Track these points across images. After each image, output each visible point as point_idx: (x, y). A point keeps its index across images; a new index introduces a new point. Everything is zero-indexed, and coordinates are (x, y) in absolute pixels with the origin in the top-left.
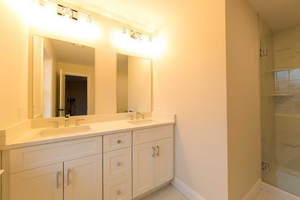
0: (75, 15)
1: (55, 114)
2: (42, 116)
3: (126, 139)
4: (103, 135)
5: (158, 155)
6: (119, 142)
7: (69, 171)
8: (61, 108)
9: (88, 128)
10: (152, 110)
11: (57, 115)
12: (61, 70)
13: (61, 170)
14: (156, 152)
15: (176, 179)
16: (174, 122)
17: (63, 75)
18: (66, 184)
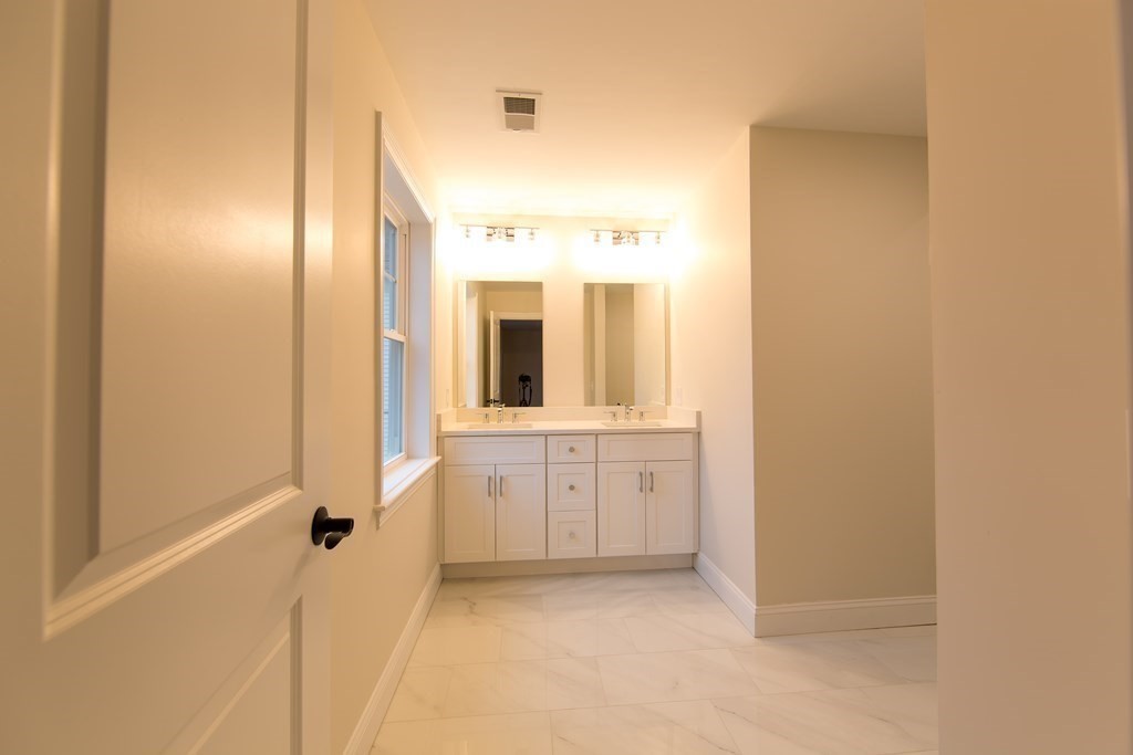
0: (510, 232)
1: (482, 403)
2: (465, 406)
3: (586, 448)
4: (546, 435)
5: (652, 490)
6: (572, 450)
7: (501, 478)
8: (492, 397)
9: (530, 426)
10: (668, 402)
11: (487, 402)
12: (492, 312)
13: (492, 474)
14: (647, 483)
15: (702, 557)
16: (695, 426)
17: (495, 323)
18: (498, 494)
